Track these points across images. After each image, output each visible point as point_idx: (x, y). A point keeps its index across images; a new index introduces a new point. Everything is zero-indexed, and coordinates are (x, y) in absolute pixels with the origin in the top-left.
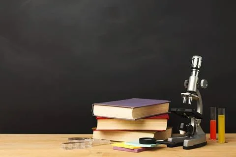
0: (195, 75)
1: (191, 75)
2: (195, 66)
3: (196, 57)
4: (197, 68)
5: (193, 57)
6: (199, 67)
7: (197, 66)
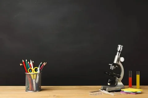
0: (118, 55)
1: (116, 55)
2: (119, 50)
3: (120, 46)
4: (119, 52)
5: (118, 46)
6: (121, 51)
7: (120, 50)
